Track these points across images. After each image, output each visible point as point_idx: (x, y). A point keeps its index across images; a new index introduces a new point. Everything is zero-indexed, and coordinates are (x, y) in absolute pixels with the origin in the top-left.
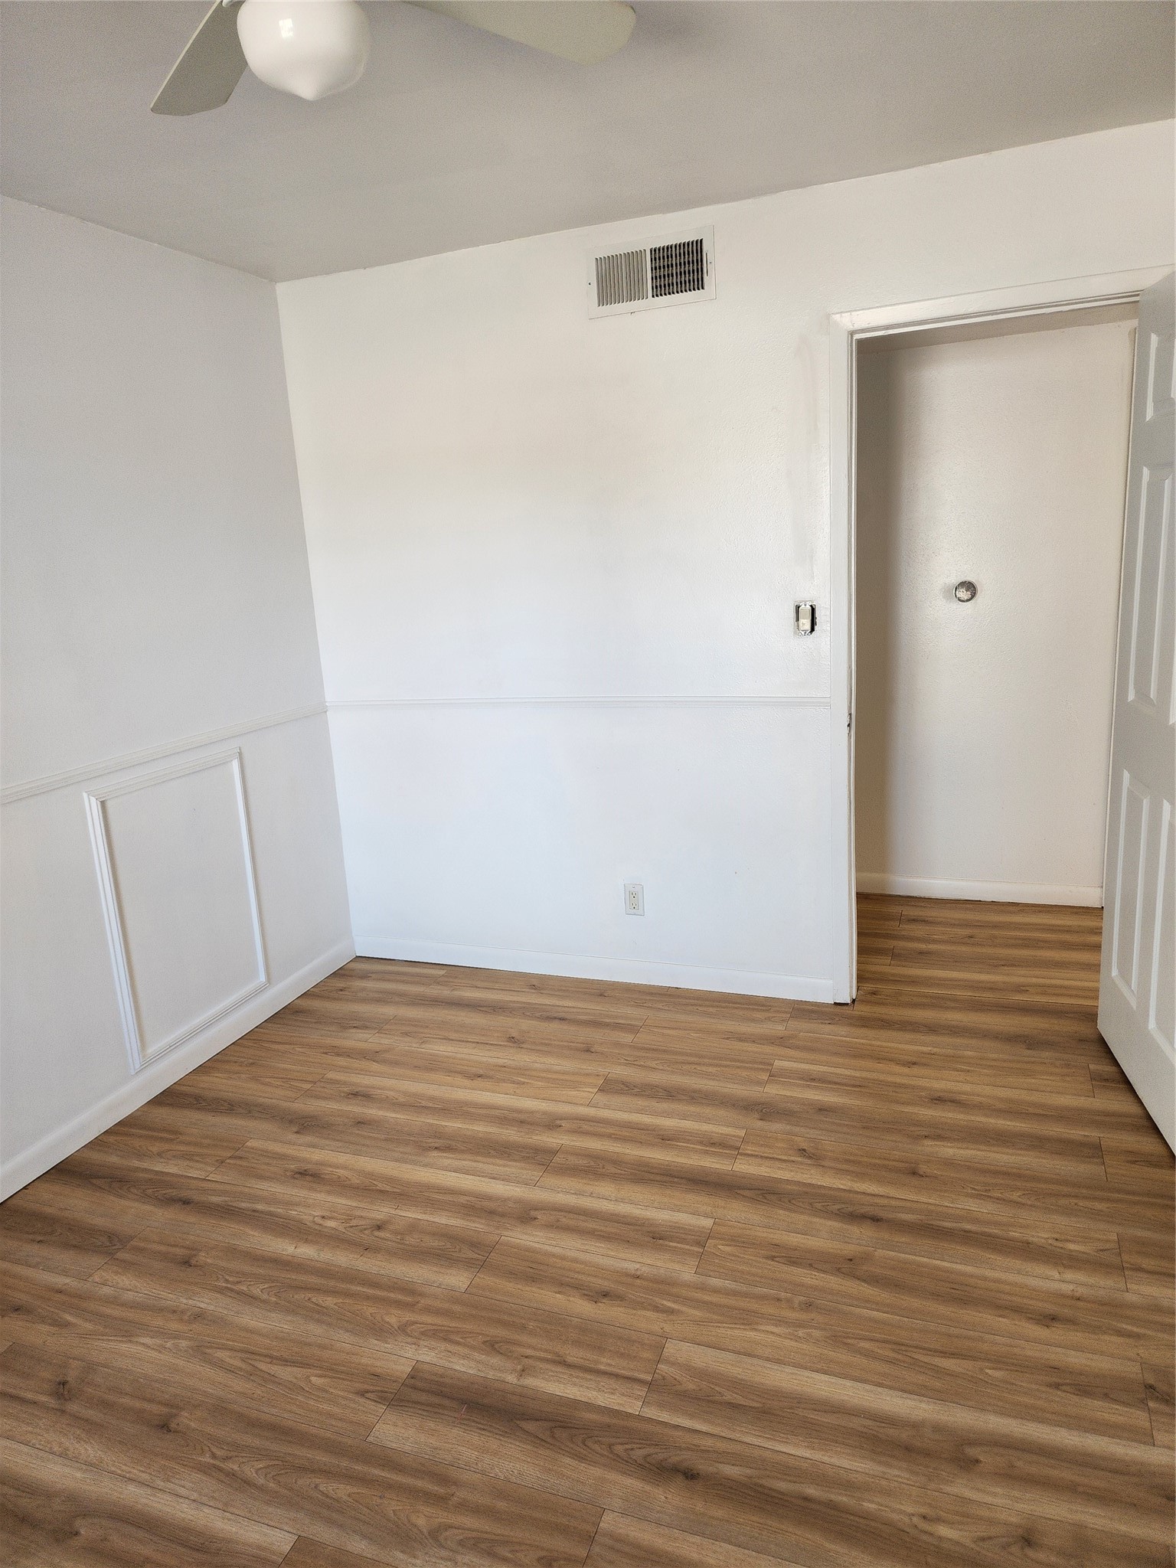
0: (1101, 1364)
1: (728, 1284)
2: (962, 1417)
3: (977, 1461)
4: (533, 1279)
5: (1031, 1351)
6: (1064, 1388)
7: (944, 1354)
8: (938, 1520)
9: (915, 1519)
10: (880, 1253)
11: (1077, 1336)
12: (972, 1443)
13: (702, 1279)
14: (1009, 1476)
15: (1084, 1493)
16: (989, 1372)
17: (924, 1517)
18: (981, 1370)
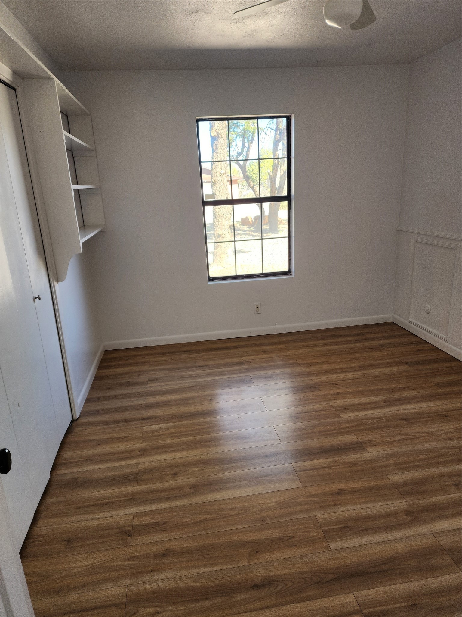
0: (147, 539)
1: (299, 516)
2: (196, 500)
3: (190, 489)
4: (370, 489)
5: (173, 535)
6: (162, 523)
7: (206, 520)
8: (199, 471)
9: (205, 468)
10: (245, 563)
11: (155, 549)
12: (192, 493)
13: (311, 515)
14: (180, 488)
15: (159, 491)
16: (188, 520)
17: (202, 470)
18: (192, 519)
